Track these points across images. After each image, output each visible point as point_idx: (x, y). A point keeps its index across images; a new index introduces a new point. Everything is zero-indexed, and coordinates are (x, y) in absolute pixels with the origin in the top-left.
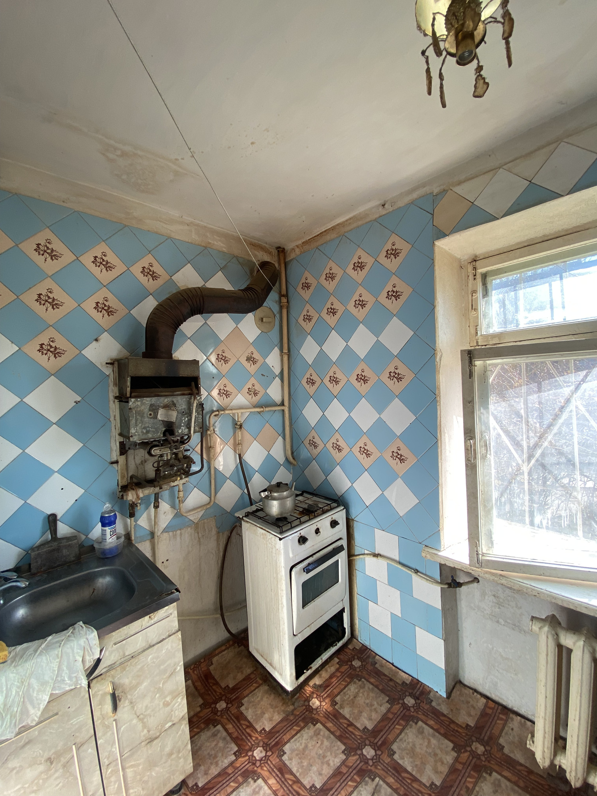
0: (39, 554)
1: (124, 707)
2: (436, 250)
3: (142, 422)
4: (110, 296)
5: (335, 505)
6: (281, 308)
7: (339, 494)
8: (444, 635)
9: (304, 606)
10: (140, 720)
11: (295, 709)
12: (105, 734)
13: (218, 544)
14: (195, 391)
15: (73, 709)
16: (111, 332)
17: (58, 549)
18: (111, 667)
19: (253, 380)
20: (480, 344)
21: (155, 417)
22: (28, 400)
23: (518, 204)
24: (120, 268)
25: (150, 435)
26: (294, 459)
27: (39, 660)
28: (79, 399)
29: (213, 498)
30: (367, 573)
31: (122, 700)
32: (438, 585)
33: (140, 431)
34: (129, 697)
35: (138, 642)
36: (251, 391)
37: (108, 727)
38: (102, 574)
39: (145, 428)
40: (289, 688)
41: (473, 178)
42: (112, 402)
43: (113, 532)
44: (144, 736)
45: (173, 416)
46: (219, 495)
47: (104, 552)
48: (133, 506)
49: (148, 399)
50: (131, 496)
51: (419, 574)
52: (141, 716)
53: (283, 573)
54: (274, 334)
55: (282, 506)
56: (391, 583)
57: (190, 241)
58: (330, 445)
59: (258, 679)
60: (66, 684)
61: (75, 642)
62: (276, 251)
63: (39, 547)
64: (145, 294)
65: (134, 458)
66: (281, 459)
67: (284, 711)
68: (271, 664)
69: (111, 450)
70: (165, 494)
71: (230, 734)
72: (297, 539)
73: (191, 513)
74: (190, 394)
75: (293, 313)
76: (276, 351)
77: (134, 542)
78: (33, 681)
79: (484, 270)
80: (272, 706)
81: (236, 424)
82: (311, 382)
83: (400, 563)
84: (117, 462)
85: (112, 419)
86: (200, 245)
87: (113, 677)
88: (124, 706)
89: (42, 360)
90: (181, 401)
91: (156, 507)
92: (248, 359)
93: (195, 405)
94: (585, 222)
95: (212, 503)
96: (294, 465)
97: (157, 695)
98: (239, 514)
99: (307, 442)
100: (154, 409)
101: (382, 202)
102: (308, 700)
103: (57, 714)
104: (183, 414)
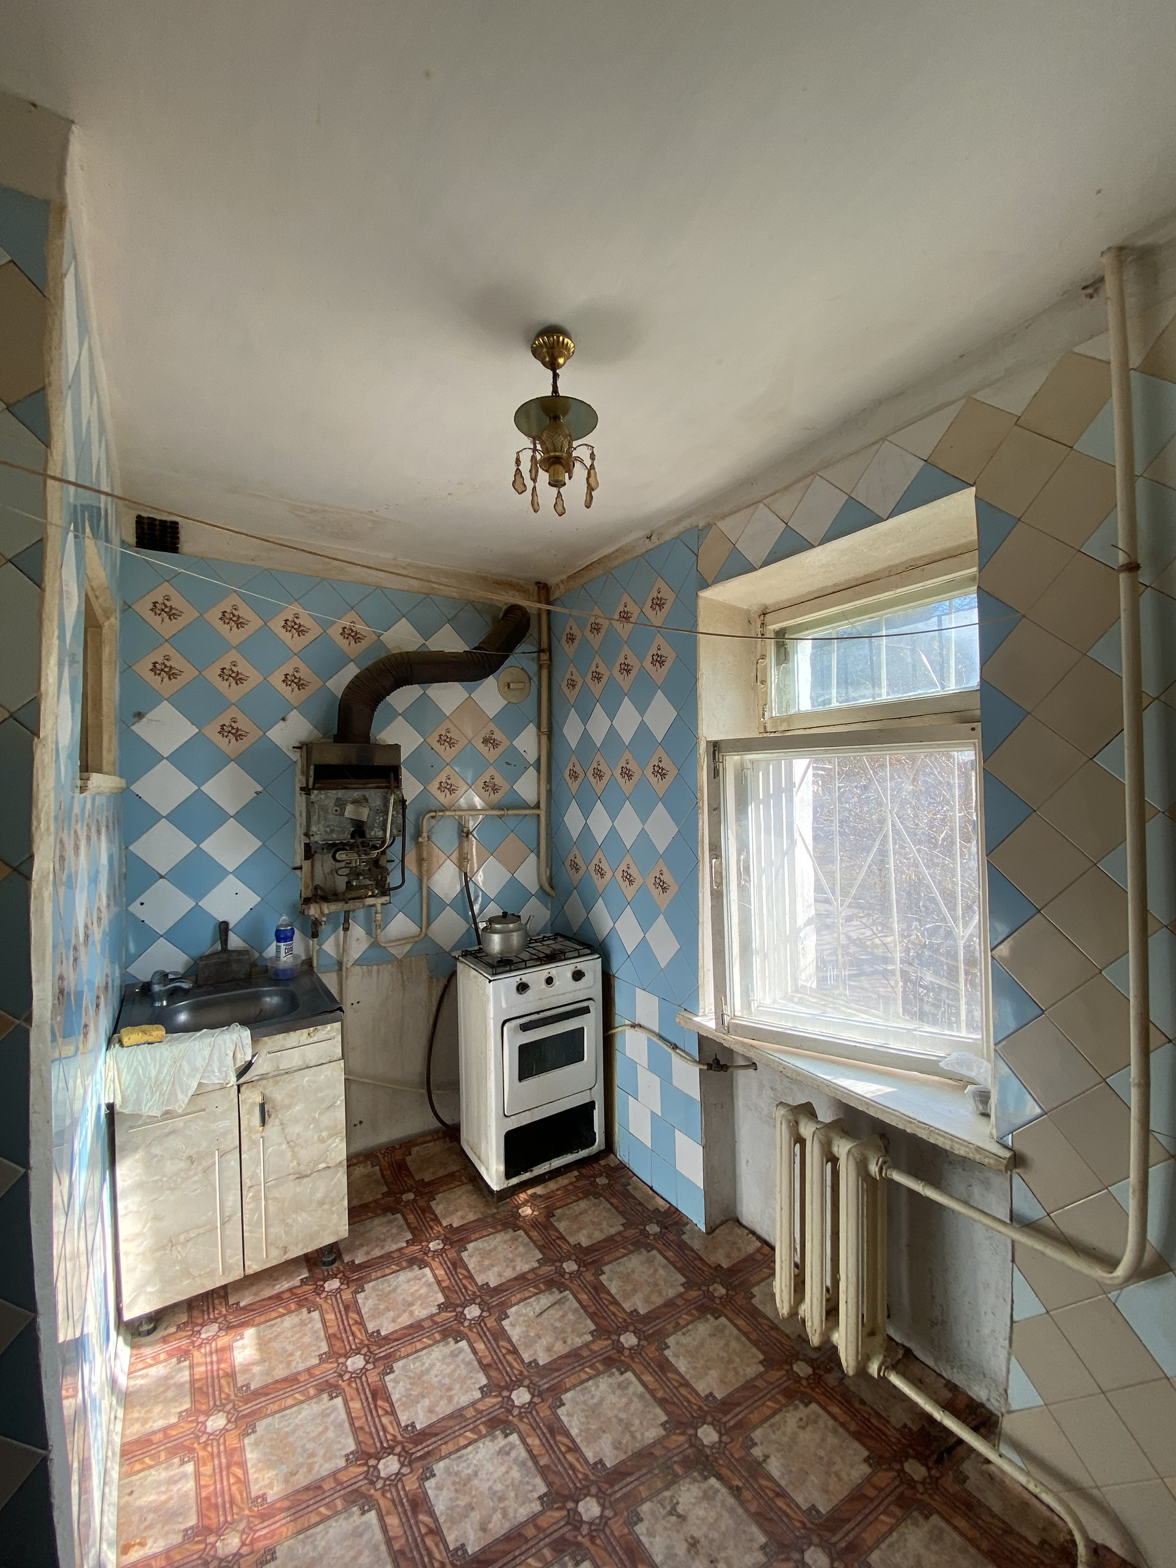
0: (207, 964)
1: (273, 1126)
2: (701, 603)
3: (326, 819)
4: (302, 666)
5: (588, 951)
6: (540, 667)
7: (601, 939)
8: (704, 1139)
9: (520, 1079)
10: (290, 1147)
11: (498, 1213)
12: (250, 1149)
13: (430, 994)
14: (393, 784)
15: (221, 1110)
16: (302, 708)
17: (228, 963)
18: (263, 1077)
19: (491, 771)
20: (768, 730)
21: (342, 814)
22: (208, 788)
23: (775, 553)
24: (314, 631)
25: (334, 836)
26: (552, 888)
27: (192, 1044)
28: (260, 789)
29: (424, 929)
30: (627, 1054)
31: (272, 1117)
32: (696, 1064)
33: (322, 829)
34: (280, 1116)
35: (292, 1059)
36: (487, 786)
37: (254, 1143)
38: (270, 994)
39: (328, 826)
40: (495, 1187)
41: (735, 512)
42: (298, 794)
43: (289, 951)
44: (293, 1168)
45: (364, 814)
46: (434, 926)
47: (277, 972)
48: (316, 923)
49: (334, 792)
50: (313, 911)
51: (678, 1051)
52: (292, 1144)
53: (492, 1027)
54: (529, 706)
55: (505, 942)
56: (651, 1068)
57: (406, 588)
58: (592, 868)
59: (463, 1178)
60: (216, 1076)
61: (228, 1036)
62: (536, 588)
63: (208, 956)
64: (343, 661)
65: (322, 866)
66: (533, 888)
67: (482, 1213)
68: (479, 1158)
69: (295, 853)
70: (360, 914)
71: (408, 1224)
72: (515, 985)
73: (392, 944)
74: (386, 787)
75: (557, 676)
76: (532, 729)
77: (315, 970)
78: (185, 1063)
79: (777, 626)
80: (470, 1206)
81: (463, 831)
82: (574, 775)
83: (661, 1037)
84: (300, 868)
85: (297, 815)
86: (422, 593)
87: (265, 1088)
88: (273, 1124)
89: (222, 742)
90: (375, 797)
91: (346, 929)
92: (486, 741)
93: (392, 801)
94: (876, 569)
95: (422, 936)
96: (553, 897)
97: (312, 1126)
98: (456, 954)
99: (568, 863)
100: (341, 804)
101: (647, 532)
102: (518, 1207)
103: (204, 1110)
104: (377, 812)
